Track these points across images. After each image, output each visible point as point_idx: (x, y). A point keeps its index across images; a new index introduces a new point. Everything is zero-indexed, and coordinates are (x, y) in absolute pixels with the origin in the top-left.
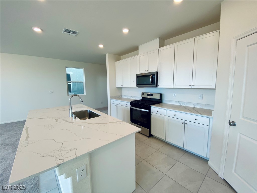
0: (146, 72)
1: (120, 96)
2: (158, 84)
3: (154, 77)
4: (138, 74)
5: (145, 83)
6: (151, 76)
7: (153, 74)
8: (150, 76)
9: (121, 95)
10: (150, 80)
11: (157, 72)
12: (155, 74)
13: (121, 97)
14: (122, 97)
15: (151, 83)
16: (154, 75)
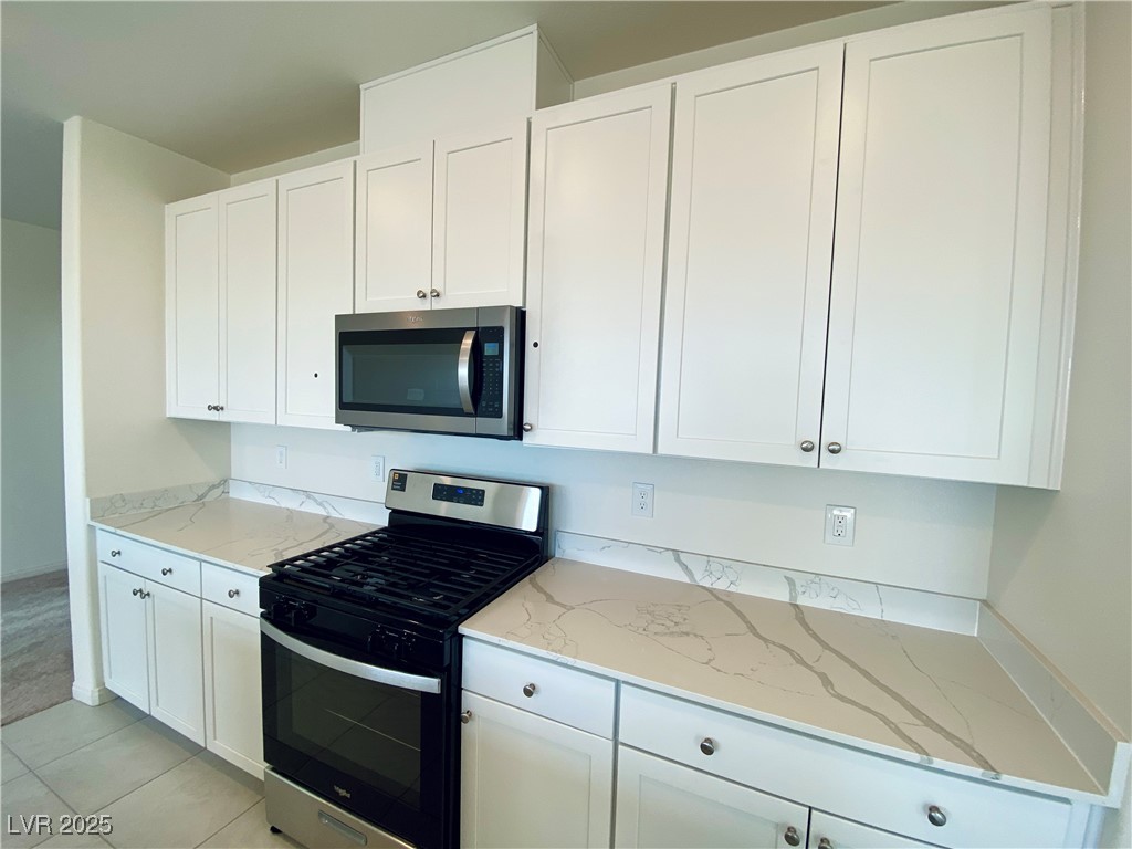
0: (425, 305)
1: (214, 487)
2: (528, 418)
3: (490, 349)
4: (354, 317)
5: (416, 396)
6: (467, 343)
7: (483, 324)
8: (455, 336)
9: (225, 481)
10: (463, 372)
11: (520, 316)
12: (500, 330)
13: (217, 492)
14: (231, 495)
15: (468, 406)
16: (496, 334)
